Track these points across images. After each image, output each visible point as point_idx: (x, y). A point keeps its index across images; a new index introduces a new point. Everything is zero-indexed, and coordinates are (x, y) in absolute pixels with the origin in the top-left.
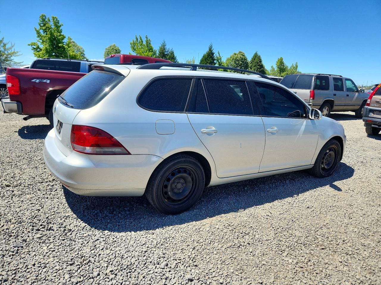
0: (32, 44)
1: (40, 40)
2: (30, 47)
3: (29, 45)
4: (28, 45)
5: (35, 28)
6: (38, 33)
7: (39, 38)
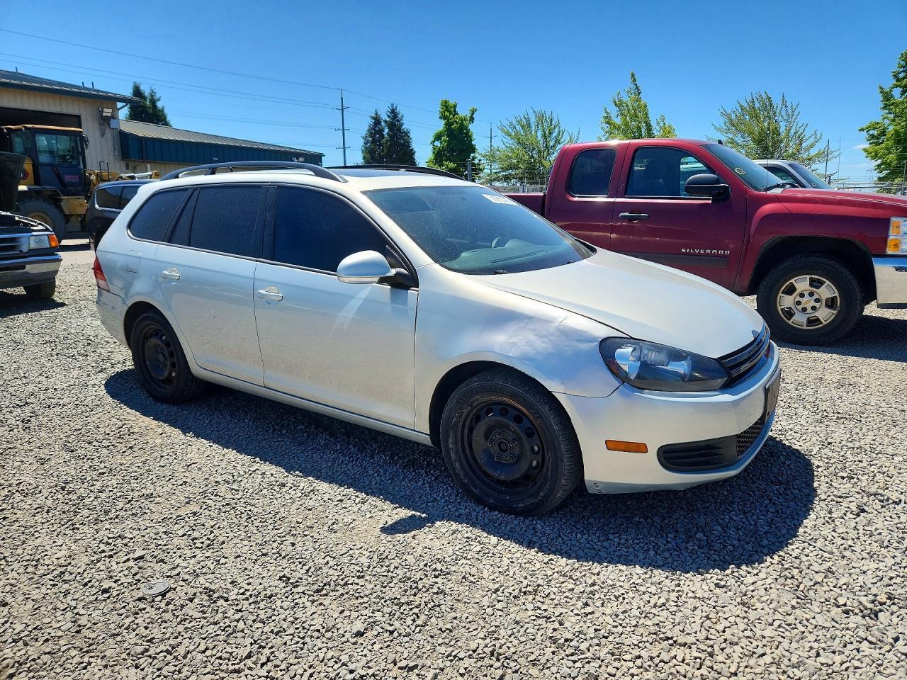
0: (870, 127)
1: (889, 116)
2: (865, 135)
3: (862, 130)
4: (860, 130)
5: (881, 88)
6: (887, 97)
7: (887, 111)
